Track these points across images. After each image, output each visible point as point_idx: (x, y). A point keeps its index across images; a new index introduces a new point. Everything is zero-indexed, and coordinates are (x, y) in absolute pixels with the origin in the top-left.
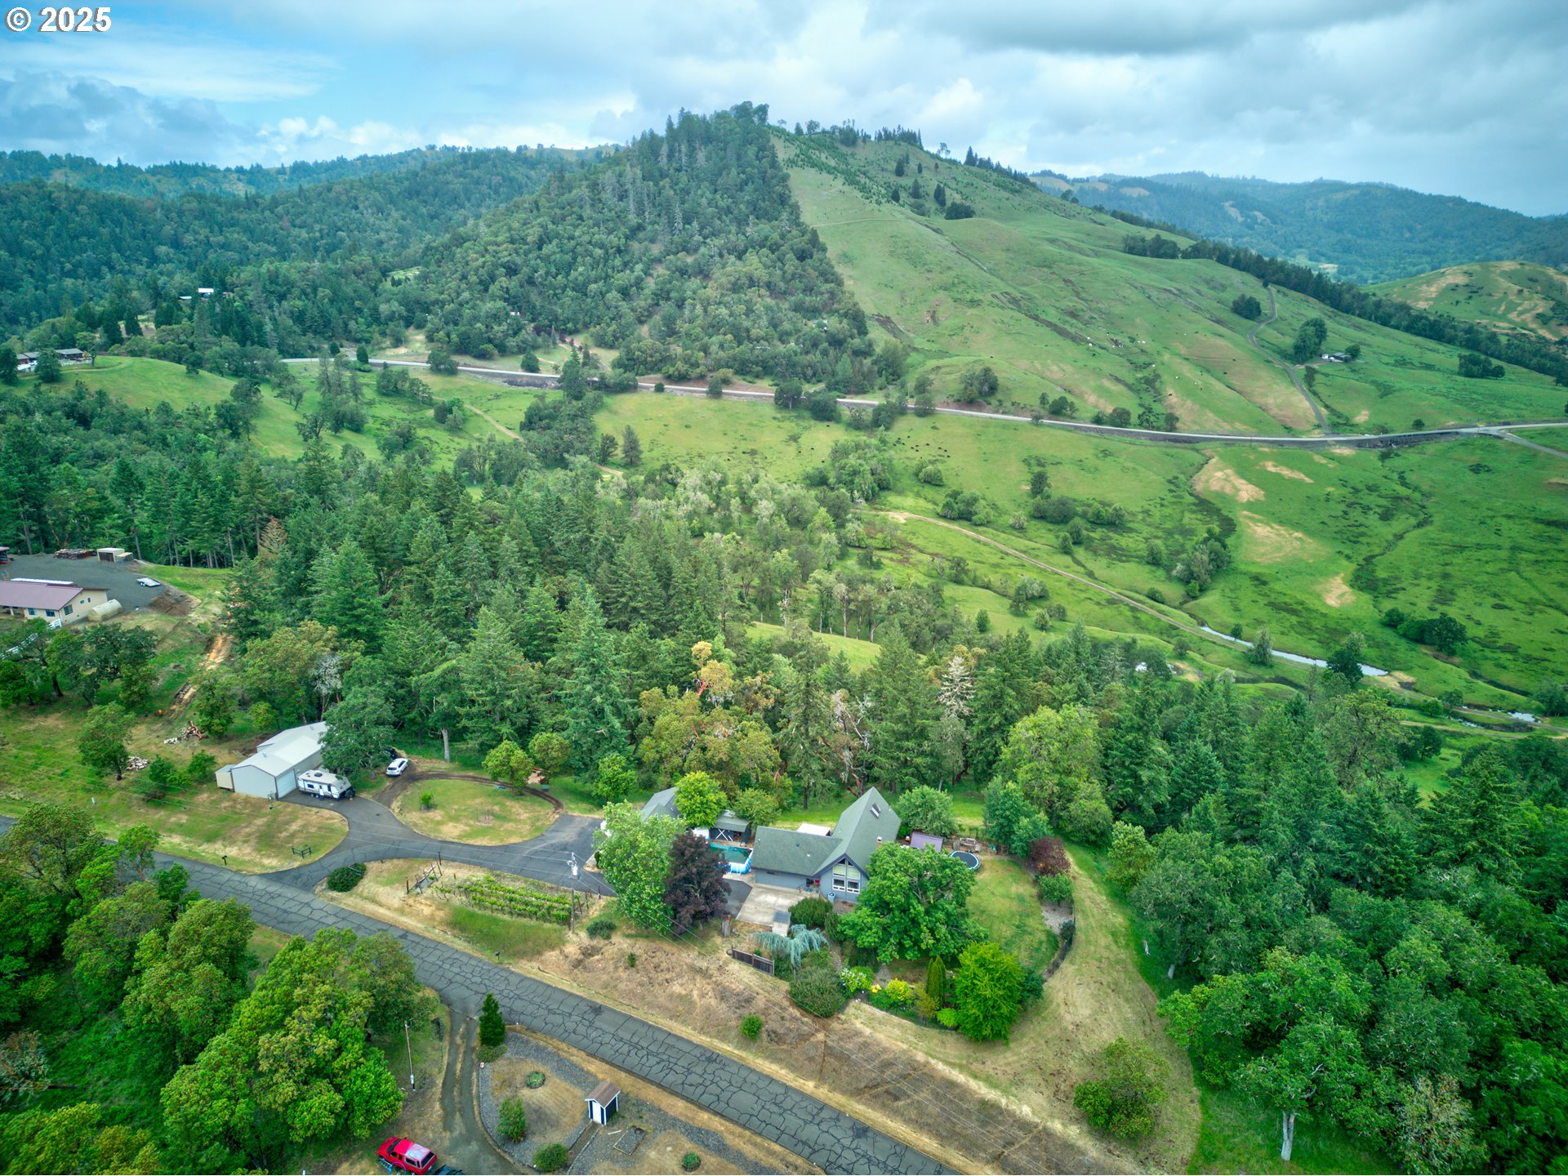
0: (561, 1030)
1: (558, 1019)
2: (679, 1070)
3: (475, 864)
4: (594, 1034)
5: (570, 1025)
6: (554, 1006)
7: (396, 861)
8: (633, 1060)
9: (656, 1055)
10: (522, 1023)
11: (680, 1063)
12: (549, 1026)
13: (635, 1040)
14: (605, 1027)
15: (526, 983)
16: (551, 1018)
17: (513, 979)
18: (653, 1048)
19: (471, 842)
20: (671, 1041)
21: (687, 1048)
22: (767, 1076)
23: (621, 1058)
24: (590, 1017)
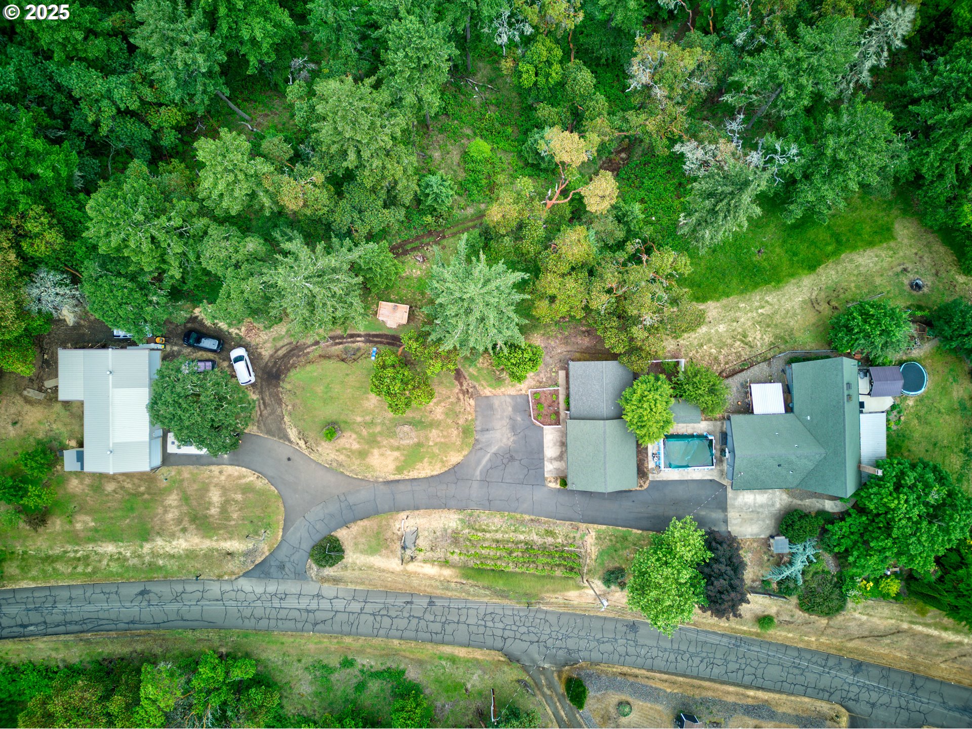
0: (616, 657)
1: (608, 647)
2: (719, 662)
3: (435, 507)
4: (643, 652)
5: (621, 650)
6: (599, 636)
7: (360, 523)
8: (682, 666)
9: (697, 654)
10: (584, 660)
11: (717, 656)
12: (606, 655)
13: (675, 646)
14: (648, 642)
15: (564, 620)
16: (603, 647)
17: (553, 619)
18: (692, 649)
19: (413, 474)
20: (702, 638)
21: (715, 640)
22: (782, 645)
23: (673, 665)
24: (631, 636)
